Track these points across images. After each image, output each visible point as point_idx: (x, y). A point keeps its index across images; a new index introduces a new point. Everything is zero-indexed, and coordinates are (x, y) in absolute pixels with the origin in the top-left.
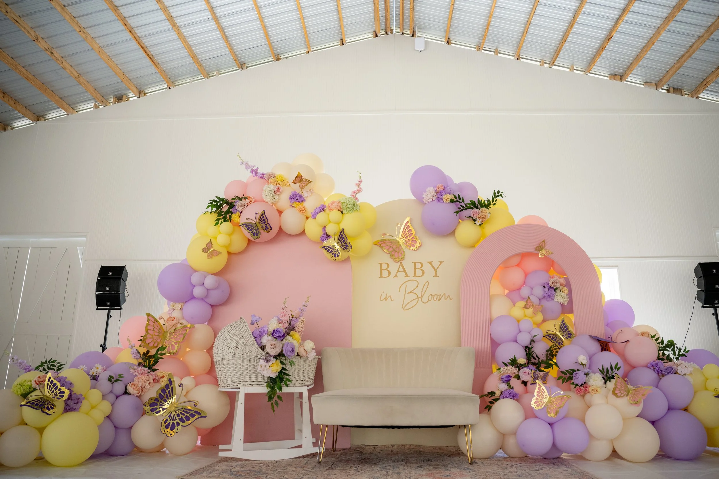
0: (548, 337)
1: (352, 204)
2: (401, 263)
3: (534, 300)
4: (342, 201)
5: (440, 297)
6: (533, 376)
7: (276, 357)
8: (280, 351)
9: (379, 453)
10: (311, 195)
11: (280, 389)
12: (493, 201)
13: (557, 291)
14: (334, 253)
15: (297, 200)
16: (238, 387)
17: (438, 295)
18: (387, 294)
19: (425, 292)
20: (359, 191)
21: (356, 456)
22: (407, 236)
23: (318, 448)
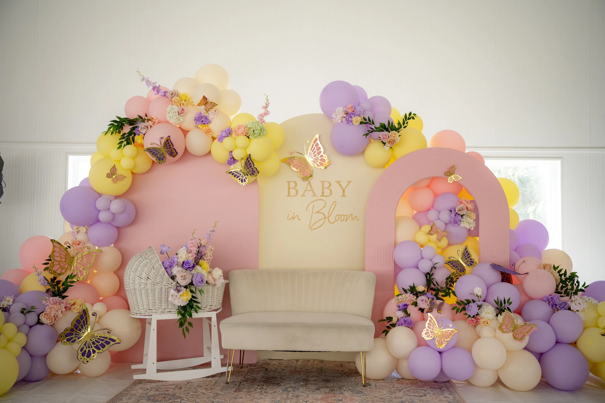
0: (449, 264)
1: (259, 129)
2: (309, 182)
3: (440, 225)
4: (249, 126)
5: (346, 218)
6: (429, 304)
7: (186, 287)
8: (190, 281)
9: (283, 370)
10: (217, 117)
11: (191, 315)
12: (404, 124)
13: (464, 217)
14: (241, 178)
15: (202, 121)
16: (151, 314)
17: (345, 215)
18: (294, 213)
19: (332, 212)
20: (267, 113)
21: (261, 374)
22: (316, 154)
23: (226, 368)
